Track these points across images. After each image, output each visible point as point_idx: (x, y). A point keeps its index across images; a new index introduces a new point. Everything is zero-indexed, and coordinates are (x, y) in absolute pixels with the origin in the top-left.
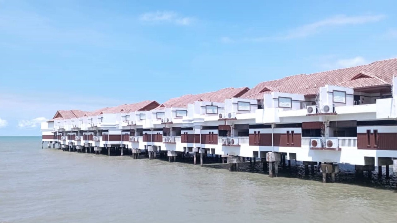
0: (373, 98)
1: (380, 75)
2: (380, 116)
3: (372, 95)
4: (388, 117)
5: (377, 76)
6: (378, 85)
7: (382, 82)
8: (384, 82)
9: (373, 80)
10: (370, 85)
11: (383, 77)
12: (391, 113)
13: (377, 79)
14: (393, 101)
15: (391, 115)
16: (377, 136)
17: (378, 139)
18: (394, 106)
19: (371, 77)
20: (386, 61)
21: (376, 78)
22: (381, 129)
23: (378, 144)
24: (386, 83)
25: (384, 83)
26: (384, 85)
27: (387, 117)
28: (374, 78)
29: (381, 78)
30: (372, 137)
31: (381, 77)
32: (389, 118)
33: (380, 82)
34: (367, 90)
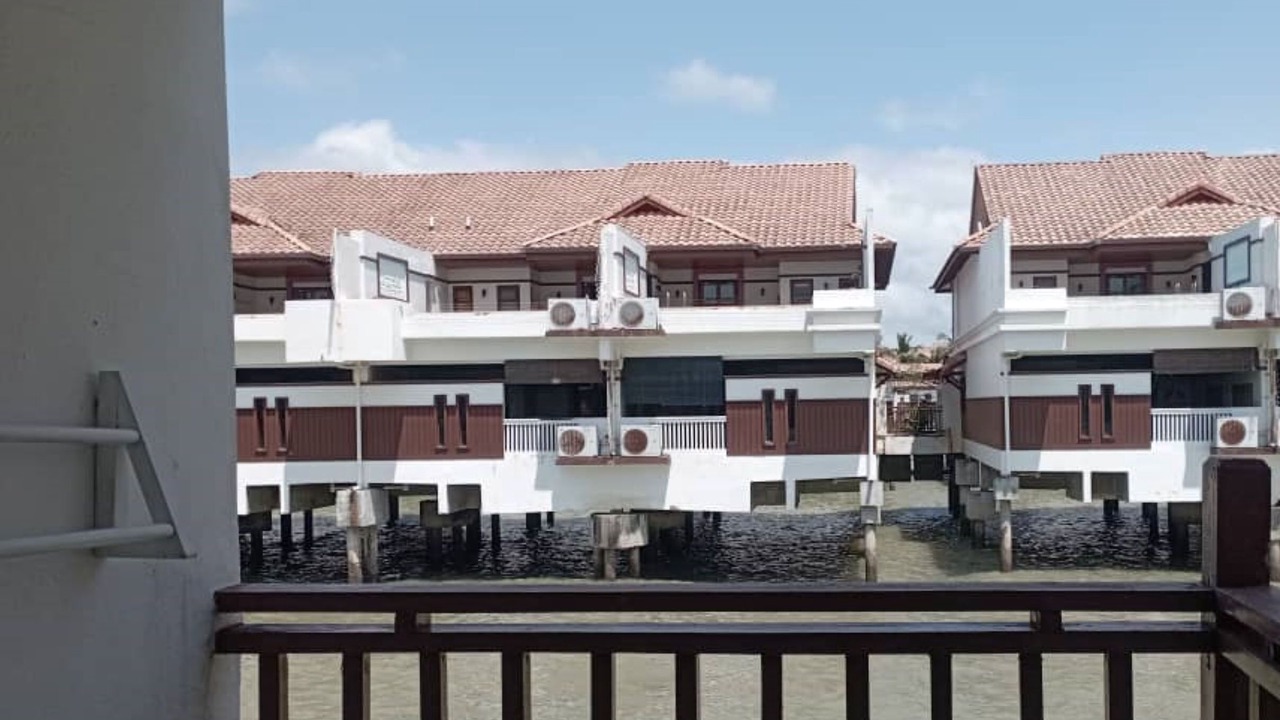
0: (264, 292)
1: (286, 221)
2: (297, 355)
3: (260, 282)
4: (322, 357)
5: (276, 223)
6: (282, 253)
7: (293, 245)
8: (300, 244)
9: (264, 234)
10: (257, 251)
11: (294, 227)
12: (330, 345)
13: (277, 232)
14: (336, 309)
15: (329, 352)
16: (288, 419)
17: (291, 428)
18: (339, 325)
19: (258, 225)
20: (298, 176)
21: (272, 228)
22: (301, 397)
23: (291, 441)
24: (307, 249)
25: (300, 248)
26: (300, 254)
27: (318, 359)
28: (266, 227)
29: (288, 231)
30: (270, 423)
31: (287, 228)
32: (323, 362)
33: (287, 243)
34: (246, 264)
